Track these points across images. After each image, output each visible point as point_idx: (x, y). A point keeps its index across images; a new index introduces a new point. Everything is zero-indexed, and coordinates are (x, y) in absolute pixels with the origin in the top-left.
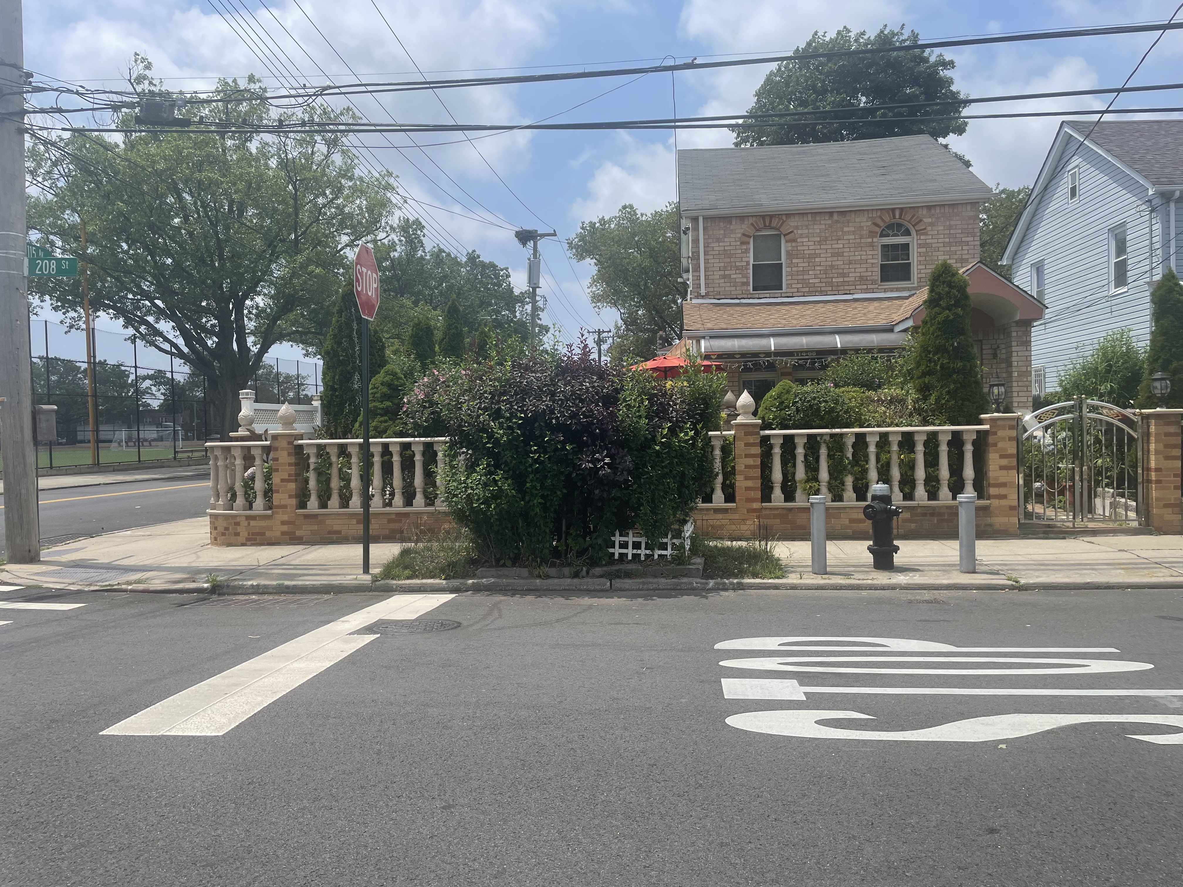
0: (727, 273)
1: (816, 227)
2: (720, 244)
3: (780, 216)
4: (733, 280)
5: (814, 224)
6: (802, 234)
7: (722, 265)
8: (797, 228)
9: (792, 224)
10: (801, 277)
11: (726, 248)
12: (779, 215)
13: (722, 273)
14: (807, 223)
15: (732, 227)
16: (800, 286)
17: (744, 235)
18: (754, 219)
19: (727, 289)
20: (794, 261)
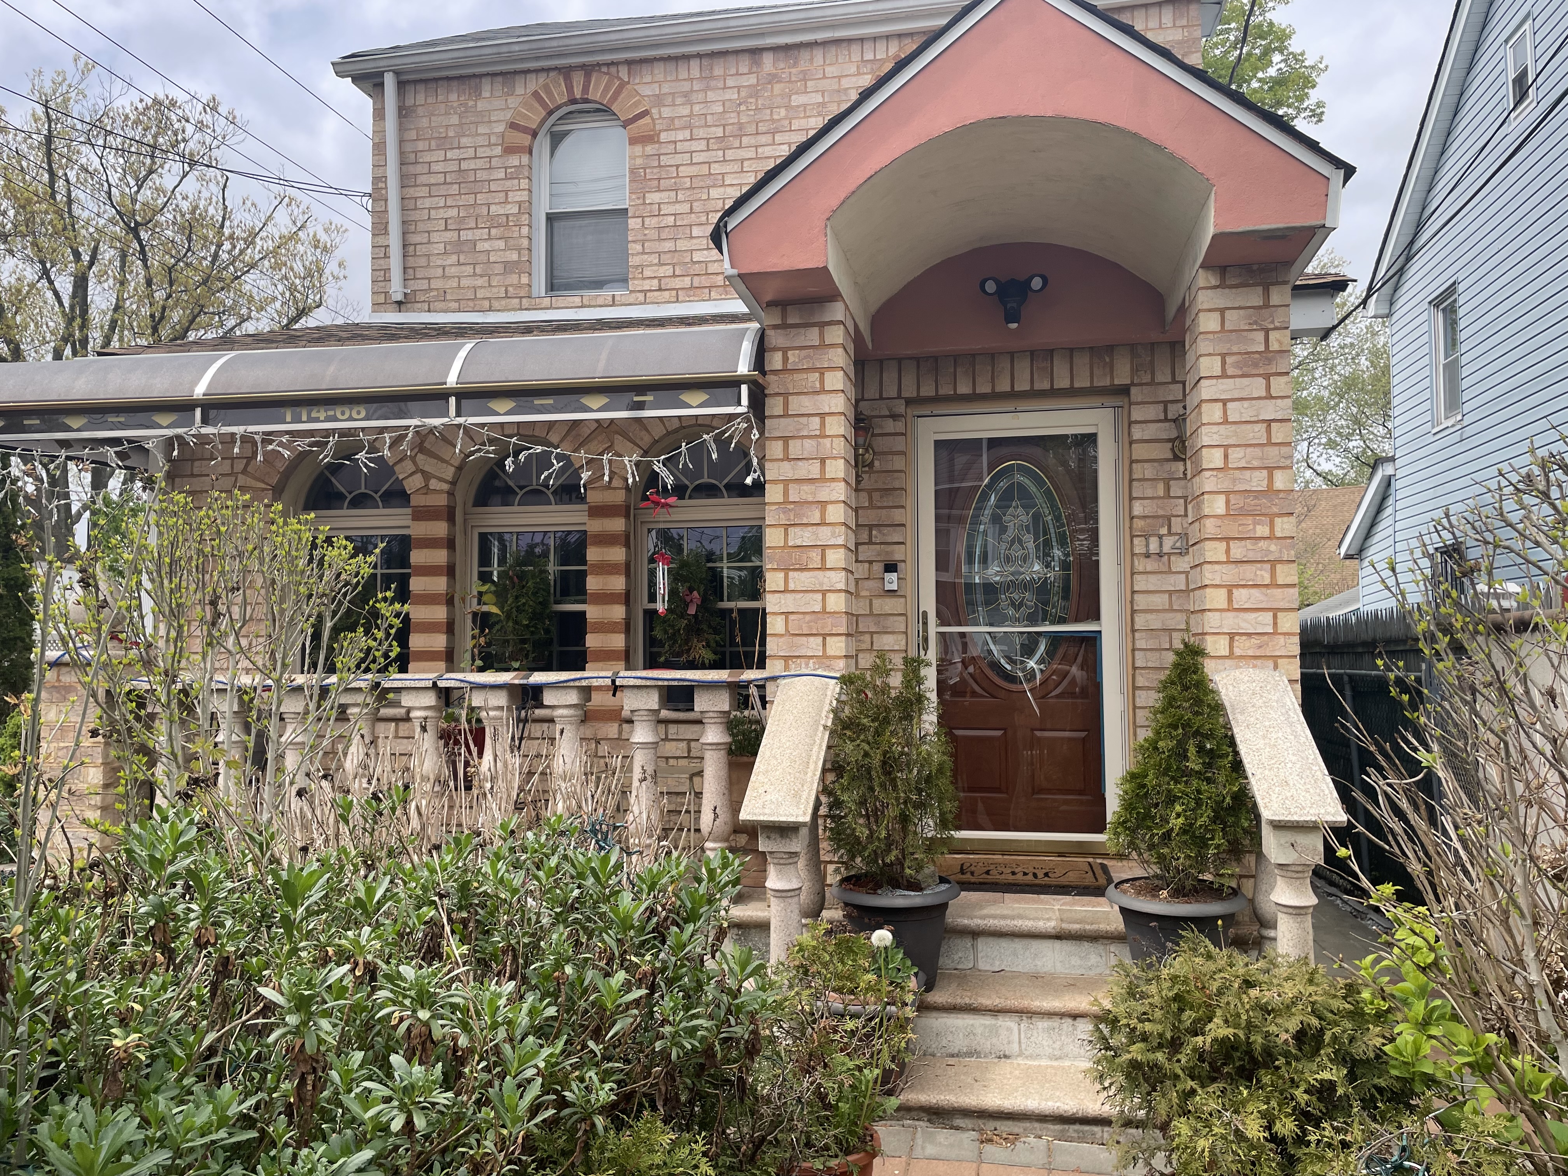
0: (465, 235)
1: (711, 96)
2: (449, 155)
3: (613, 70)
4: (483, 258)
5: (708, 88)
6: (672, 119)
7: (453, 212)
8: (659, 100)
9: (646, 91)
10: (668, 246)
11: (463, 165)
12: (608, 65)
13: (451, 236)
14: (686, 86)
15: (481, 105)
16: (668, 270)
17: (513, 126)
18: (542, 78)
19: (465, 282)
20: (652, 197)
